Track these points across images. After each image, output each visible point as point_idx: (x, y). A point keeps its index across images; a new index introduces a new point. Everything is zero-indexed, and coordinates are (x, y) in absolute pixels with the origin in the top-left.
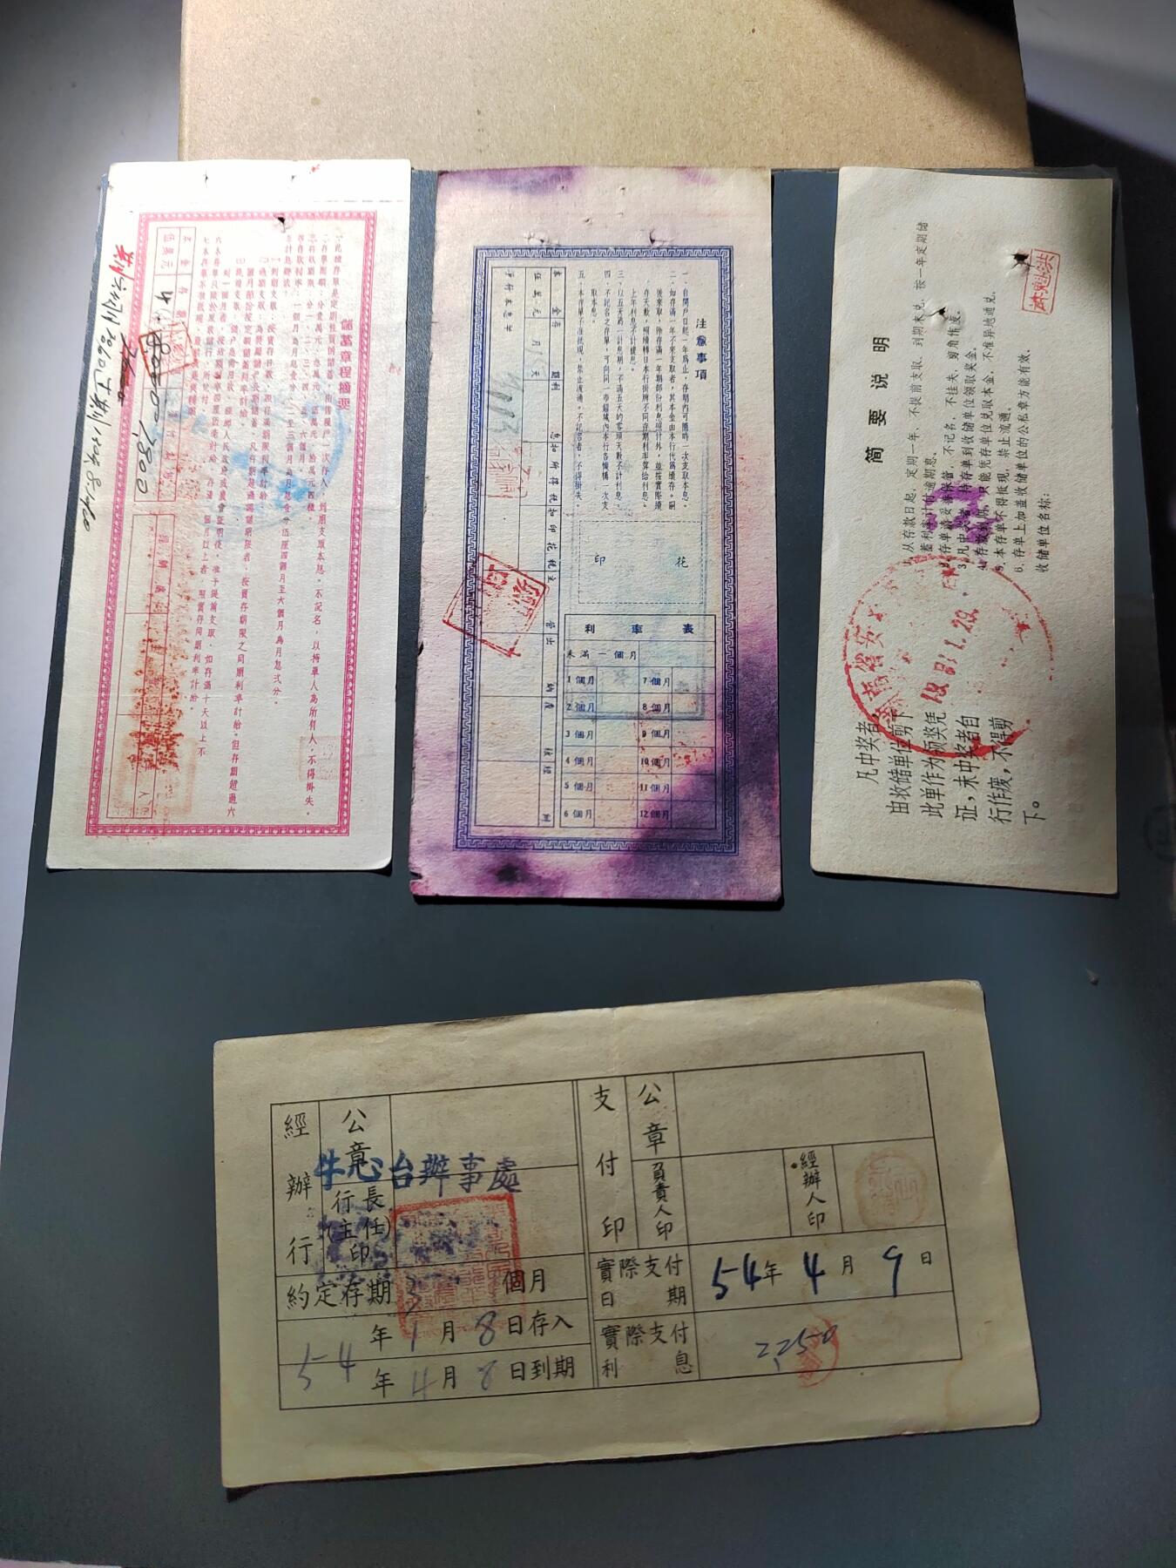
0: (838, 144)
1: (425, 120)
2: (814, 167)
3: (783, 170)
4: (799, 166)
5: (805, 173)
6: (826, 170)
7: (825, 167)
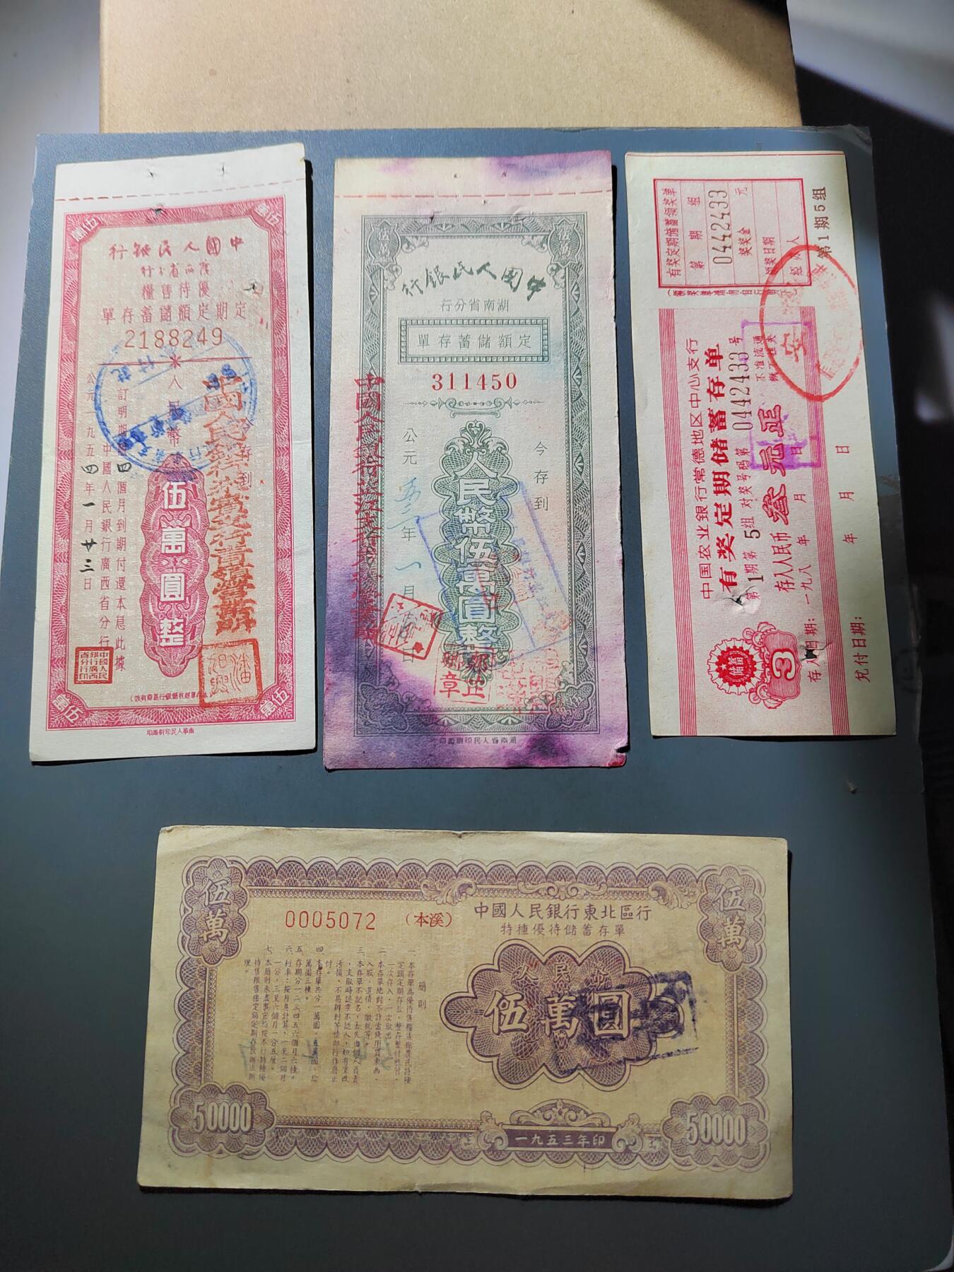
0: (643, 106)
1: (303, 88)
2: (624, 126)
3: (598, 128)
4: (612, 125)
5: (616, 131)
6: (632, 128)
7: (631, 126)
